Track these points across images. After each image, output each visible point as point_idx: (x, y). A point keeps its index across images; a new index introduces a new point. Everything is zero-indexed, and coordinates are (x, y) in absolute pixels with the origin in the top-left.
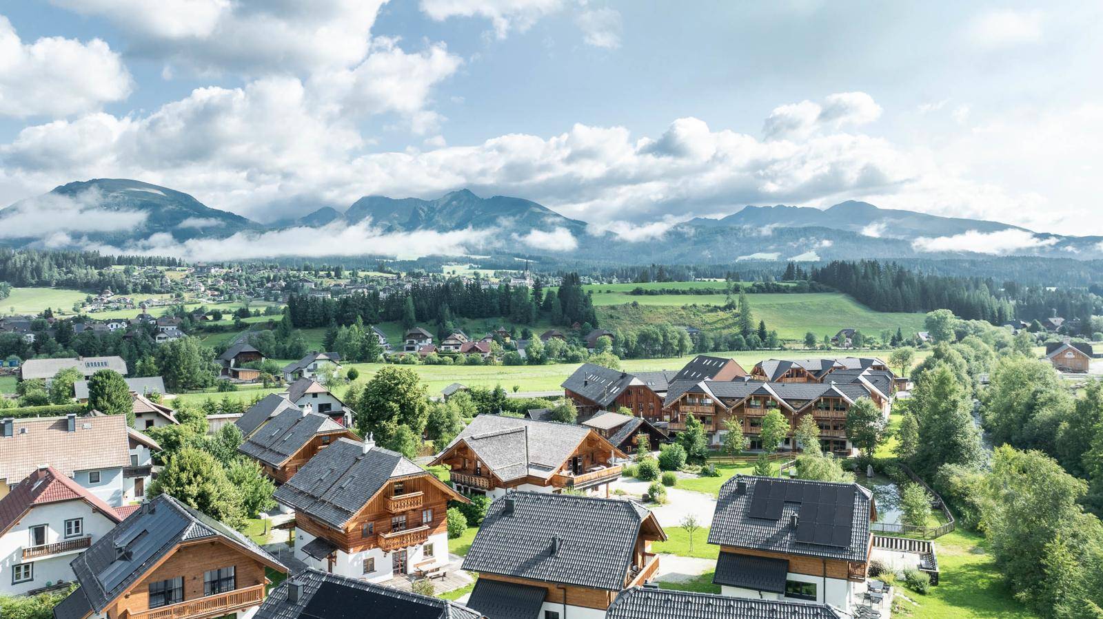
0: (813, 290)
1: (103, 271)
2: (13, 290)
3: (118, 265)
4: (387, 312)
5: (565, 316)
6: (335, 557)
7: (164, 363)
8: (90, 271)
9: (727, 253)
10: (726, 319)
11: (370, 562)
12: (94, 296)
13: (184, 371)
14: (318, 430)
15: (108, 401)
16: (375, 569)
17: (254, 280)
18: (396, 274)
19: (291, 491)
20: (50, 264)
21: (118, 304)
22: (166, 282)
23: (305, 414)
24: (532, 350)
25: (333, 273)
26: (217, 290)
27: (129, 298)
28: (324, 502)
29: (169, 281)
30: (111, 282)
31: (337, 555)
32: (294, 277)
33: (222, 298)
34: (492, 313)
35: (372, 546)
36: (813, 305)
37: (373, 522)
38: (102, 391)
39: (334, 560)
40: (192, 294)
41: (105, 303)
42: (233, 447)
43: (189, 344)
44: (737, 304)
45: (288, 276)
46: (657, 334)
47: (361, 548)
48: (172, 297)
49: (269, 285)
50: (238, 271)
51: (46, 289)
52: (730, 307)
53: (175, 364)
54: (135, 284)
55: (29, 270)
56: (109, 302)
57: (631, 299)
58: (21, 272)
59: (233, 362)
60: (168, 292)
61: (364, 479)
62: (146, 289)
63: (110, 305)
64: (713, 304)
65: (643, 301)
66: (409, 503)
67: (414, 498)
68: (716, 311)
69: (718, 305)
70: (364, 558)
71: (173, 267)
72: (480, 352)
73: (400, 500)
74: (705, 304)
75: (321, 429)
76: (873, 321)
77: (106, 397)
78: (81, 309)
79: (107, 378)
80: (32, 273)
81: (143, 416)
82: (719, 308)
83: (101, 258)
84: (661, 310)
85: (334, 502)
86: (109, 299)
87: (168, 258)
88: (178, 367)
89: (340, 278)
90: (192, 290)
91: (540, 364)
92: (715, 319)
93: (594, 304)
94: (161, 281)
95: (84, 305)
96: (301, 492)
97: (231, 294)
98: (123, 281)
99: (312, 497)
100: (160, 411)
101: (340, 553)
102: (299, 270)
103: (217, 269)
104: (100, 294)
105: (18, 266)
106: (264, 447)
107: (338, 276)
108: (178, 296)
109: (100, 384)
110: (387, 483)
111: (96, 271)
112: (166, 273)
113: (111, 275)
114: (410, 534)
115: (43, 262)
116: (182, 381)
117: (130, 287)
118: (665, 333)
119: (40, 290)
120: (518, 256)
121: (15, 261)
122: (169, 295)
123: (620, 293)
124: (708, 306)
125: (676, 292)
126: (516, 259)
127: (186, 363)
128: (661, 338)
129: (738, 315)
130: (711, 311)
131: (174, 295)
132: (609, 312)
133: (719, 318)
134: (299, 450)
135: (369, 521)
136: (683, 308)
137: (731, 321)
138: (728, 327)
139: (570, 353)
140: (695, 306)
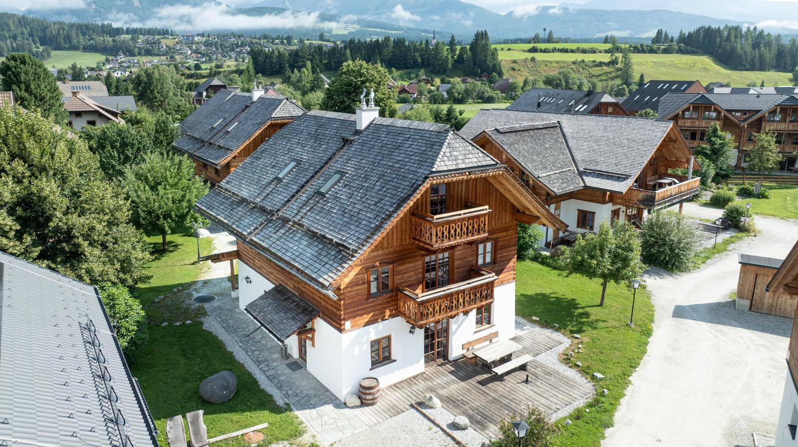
0: (681, 51)
1: (116, 38)
2: (53, 53)
3: (127, 34)
4: (329, 63)
5: (476, 67)
6: (312, 330)
7: (140, 88)
8: (106, 38)
9: (588, 31)
10: (610, 73)
11: (384, 344)
12: (111, 58)
13: (158, 96)
14: (273, 115)
15: (26, 90)
16: (393, 357)
17: (227, 46)
18: (333, 42)
19: (227, 198)
20: (77, 33)
21: (129, 64)
22: (163, 47)
23: (255, 98)
24: (454, 90)
25: (285, 41)
26: (200, 53)
27: (136, 59)
28: (286, 221)
29: (164, 46)
30: (121, 47)
31: (316, 327)
32: (256, 44)
33: (204, 59)
34: (416, 66)
35: (388, 313)
36: (681, 63)
37: (390, 266)
38: (16, 78)
39: (310, 335)
40: (181, 56)
41: (119, 63)
42: (168, 144)
43: (161, 72)
44: (620, 60)
45: (252, 43)
46: (560, 80)
47: (366, 318)
48: (167, 58)
49: (238, 50)
50: (215, 38)
51: (77, 52)
52: (613, 62)
53: (149, 89)
54: (140, 49)
55: (62, 37)
56: (122, 62)
57: (530, 55)
58: (57, 39)
59: (205, 94)
60: (164, 55)
61: (366, 178)
62: (148, 53)
63: (124, 64)
64: (598, 60)
65: (539, 56)
66: (465, 229)
67: (473, 218)
68: (601, 66)
69: (603, 60)
70: (373, 337)
71: (167, 36)
72: (409, 93)
73: (448, 222)
74: (592, 60)
75: (277, 114)
76: (732, 77)
77: (23, 86)
78: (103, 67)
79: (21, 63)
80: (65, 40)
81: (83, 115)
82: (604, 63)
83: (113, 29)
84: (555, 65)
85: (305, 222)
86: (122, 60)
87: (163, 29)
88: (152, 91)
89: (291, 45)
90: (181, 53)
91: (460, 104)
92: (600, 73)
93: (500, 58)
94: (159, 46)
95: (104, 64)
96: (243, 201)
97: (210, 56)
98: (130, 46)
99: (263, 210)
100: (101, 111)
101: (321, 326)
102: (260, 39)
103: (199, 38)
104: (115, 56)
105: (54, 34)
106: (203, 141)
107: (289, 43)
108: (172, 57)
109: (14, 69)
110: (427, 185)
111: (111, 39)
112: (161, 40)
113: (121, 42)
114: (463, 291)
115: (71, 32)
116: (157, 104)
117: (136, 50)
118: (567, 79)
119: (72, 52)
120: (424, 31)
121: (51, 30)
122: (165, 57)
123: (519, 50)
124: (594, 62)
125: (566, 51)
126: (423, 34)
127: (159, 88)
128: (564, 84)
129: (620, 69)
130: (597, 66)
131: (168, 57)
132: (512, 65)
133: (604, 71)
134: (247, 142)
135: (383, 263)
136: (574, 63)
137: (614, 74)
138: (612, 79)
139: (486, 95)
140: (583, 61)
